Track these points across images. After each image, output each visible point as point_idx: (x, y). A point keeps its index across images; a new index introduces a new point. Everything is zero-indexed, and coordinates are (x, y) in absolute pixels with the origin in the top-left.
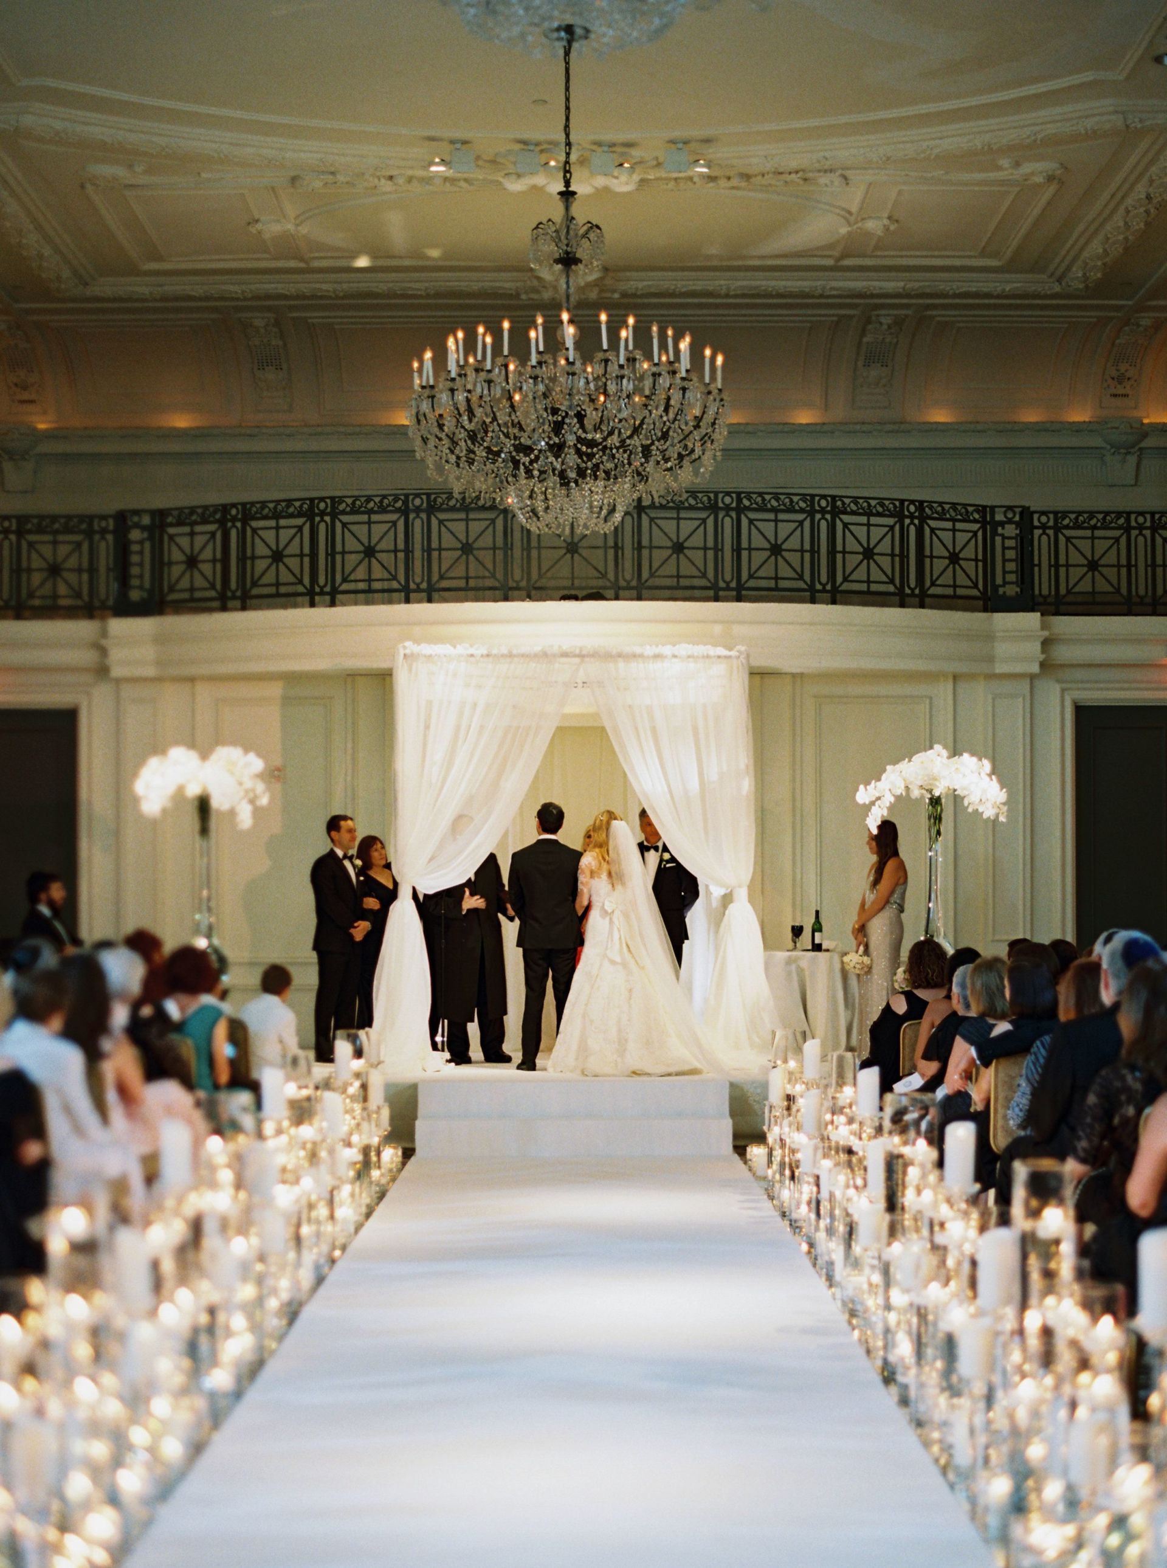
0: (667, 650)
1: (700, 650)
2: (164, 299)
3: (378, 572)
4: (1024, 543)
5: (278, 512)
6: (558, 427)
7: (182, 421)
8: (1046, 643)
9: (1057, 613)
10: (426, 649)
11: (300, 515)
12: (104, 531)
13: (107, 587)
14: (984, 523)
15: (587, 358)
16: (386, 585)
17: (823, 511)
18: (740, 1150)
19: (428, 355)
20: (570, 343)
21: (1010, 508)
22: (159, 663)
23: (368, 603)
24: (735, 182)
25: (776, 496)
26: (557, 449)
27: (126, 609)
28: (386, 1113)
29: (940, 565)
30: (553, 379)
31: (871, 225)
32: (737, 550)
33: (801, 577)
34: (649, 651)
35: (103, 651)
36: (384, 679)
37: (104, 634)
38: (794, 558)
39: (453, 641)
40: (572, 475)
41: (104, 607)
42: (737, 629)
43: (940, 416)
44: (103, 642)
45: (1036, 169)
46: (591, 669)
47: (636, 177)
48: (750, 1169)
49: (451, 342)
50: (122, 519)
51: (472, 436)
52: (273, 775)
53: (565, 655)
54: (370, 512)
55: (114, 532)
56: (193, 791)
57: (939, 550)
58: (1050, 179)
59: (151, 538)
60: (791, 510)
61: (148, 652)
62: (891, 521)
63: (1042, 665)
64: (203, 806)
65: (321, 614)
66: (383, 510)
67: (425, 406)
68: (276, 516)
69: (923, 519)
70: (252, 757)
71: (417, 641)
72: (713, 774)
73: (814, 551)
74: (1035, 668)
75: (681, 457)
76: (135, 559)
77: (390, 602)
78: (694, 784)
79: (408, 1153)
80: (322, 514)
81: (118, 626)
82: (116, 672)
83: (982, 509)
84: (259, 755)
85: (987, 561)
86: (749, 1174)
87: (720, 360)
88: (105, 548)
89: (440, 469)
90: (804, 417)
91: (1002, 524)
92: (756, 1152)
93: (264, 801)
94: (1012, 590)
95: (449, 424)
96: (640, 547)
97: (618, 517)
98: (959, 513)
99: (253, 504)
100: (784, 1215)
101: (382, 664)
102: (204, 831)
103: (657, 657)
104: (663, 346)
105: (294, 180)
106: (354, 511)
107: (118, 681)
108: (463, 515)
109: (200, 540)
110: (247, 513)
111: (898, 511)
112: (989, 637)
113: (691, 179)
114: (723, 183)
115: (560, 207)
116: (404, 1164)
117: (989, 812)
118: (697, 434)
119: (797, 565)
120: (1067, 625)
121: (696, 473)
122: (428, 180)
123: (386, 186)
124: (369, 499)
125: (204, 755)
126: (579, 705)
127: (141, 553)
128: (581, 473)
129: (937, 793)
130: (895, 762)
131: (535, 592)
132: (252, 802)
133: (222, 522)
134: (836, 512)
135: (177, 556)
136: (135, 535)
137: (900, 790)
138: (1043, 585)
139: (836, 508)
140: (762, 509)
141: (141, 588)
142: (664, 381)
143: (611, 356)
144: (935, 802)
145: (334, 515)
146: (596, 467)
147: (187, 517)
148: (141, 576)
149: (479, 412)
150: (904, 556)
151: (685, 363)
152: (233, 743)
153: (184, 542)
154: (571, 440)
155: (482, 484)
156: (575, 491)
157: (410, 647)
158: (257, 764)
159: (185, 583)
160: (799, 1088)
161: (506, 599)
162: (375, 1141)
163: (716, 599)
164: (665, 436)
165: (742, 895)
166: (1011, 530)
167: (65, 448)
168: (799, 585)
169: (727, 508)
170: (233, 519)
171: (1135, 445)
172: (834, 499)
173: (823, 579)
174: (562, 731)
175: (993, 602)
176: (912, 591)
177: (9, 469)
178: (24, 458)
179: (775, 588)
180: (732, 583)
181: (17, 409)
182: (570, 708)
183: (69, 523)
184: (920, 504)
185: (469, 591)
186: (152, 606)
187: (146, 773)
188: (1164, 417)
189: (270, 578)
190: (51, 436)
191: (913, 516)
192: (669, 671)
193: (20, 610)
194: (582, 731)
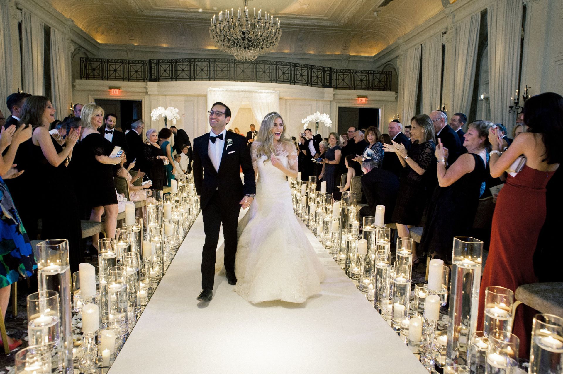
0: (263, 91)
1: (270, 91)
3: (204, 75)
4: (330, 75)
5: (183, 61)
6: (243, 34)
7: (165, 46)
8: (334, 95)
9: (336, 89)
10: (214, 89)
11: (188, 62)
12: (146, 64)
13: (147, 75)
14: (323, 70)
15: (251, 18)
16: (206, 77)
17: (293, 66)
20: (247, 14)
21: (328, 68)
22: (158, 91)
23: (202, 80)
25: (283, 63)
26: (243, 39)
27: (151, 80)
29: (315, 78)
30: (243, 22)
31: (305, 6)
32: (276, 73)
33: (288, 79)
34: (259, 91)
35: (147, 88)
36: (205, 96)
37: (147, 85)
39: (219, 88)
40: (247, 46)
41: (147, 80)
42: (276, 89)
43: (312, 52)
44: (147, 87)
46: (247, 94)
49: (220, 15)
50: (150, 61)
52: (181, 113)
53: (242, 91)
54: (202, 62)
55: (149, 64)
56: (163, 116)
57: (315, 75)
59: (157, 65)
60: (287, 65)
61: (156, 89)
62: (306, 69)
63: (334, 99)
64: (166, 119)
65: (192, 83)
66: (205, 61)
67: (214, 28)
69: (312, 69)
70: (176, 109)
71: (212, 88)
73: (291, 74)
74: (332, 99)
75: (271, 43)
76: (153, 70)
77: (206, 81)
80: (192, 62)
81: (150, 83)
82: (149, 93)
83: (323, 68)
84: (178, 109)
85: (323, 78)
87: (279, 22)
88: (147, 67)
90: (286, 51)
91: (327, 71)
94: (328, 84)
95: (219, 32)
96: (257, 71)
97: (256, 58)
98: (318, 68)
99: (178, 59)
101: (205, 93)
102: (166, 124)
103: (261, 92)
104: (268, 17)
106: (199, 61)
107: (150, 95)
108: (221, 63)
109: (167, 66)
110: (177, 62)
111: (307, 67)
112: (323, 93)
117: (328, 126)
118: (274, 38)
119: (288, 76)
120: (338, 91)
124: (202, 59)
125: (166, 109)
127: (154, 68)
128: (249, 46)
129: (318, 121)
131: (235, 80)
132: (176, 119)
133: (171, 63)
134: (295, 67)
135: (162, 69)
136: (153, 65)
137: (311, 121)
138: (334, 84)
139: (295, 65)
140: (281, 65)
141: (154, 76)
143: (256, 17)
144: (317, 123)
145: (195, 62)
146: (252, 45)
147: (164, 62)
148: (154, 73)
150: (308, 76)
151: (272, 22)
152: (173, 106)
153: (163, 67)
156: (247, 50)
157: (210, 88)
158: (177, 111)
159: (164, 75)
161: (230, 80)
163: (272, 82)
164: (267, 38)
166: (328, 72)
167: (139, 49)
168: (288, 81)
169: (274, 64)
170: (174, 62)
171: (348, 59)
172: (295, 63)
173: (293, 80)
174: (240, 108)
175: (324, 86)
176: (309, 83)
177: (129, 53)
178: (132, 50)
179: (283, 81)
180: (275, 80)
181: (130, 41)
182: (243, 103)
183: (139, 62)
184: (311, 66)
185: (222, 79)
186: (156, 80)
187: (153, 112)
188: (354, 54)
189: (181, 74)
190: (137, 47)
191: (310, 68)
192: (264, 95)
193: (129, 80)
194: (245, 109)
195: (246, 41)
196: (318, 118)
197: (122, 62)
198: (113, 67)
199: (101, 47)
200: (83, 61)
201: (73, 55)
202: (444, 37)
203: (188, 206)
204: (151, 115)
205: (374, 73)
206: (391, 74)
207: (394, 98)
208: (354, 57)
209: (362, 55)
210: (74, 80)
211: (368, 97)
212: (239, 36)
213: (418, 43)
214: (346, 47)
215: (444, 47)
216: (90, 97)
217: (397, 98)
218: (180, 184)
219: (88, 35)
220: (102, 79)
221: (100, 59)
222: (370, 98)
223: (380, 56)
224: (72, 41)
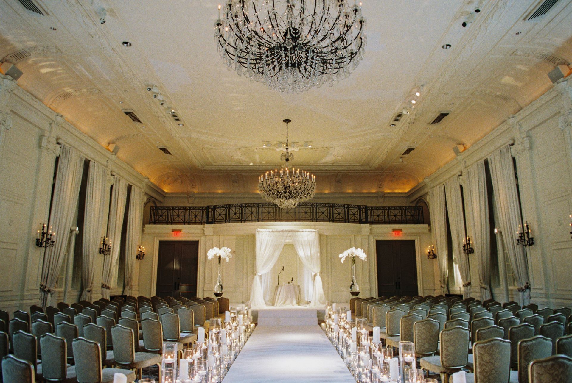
0: (304, 230)
1: (310, 230)
2: (217, 170)
3: (253, 217)
4: (366, 212)
5: (236, 206)
6: (285, 188)
7: (220, 192)
8: (371, 229)
9: (372, 224)
10: (261, 230)
11: (239, 207)
12: (205, 209)
13: (205, 219)
14: (359, 208)
15: (291, 177)
16: (254, 219)
17: (331, 206)
18: (319, 324)
19: (262, 176)
20: (288, 174)
21: (363, 206)
22: (213, 232)
23: (251, 222)
24: (316, 149)
25: (323, 204)
26: (285, 192)
27: (208, 223)
28: (252, 318)
29: (352, 216)
30: (285, 180)
31: (339, 157)
32: (316, 213)
34: (301, 230)
35: (204, 230)
36: (254, 236)
37: (204, 227)
38: (326, 214)
39: (266, 228)
40: (288, 197)
41: (204, 223)
42: (317, 227)
43: (350, 191)
45: (368, 147)
46: (291, 233)
47: (299, 148)
48: (322, 328)
49: (266, 174)
50: (208, 207)
51: (270, 190)
52: (233, 252)
53: (286, 231)
54: (252, 206)
55: (207, 209)
56: (218, 255)
57: (351, 213)
58: (370, 148)
59: (213, 210)
60: (325, 206)
61: (211, 230)
62: (343, 208)
63: (370, 233)
64: (220, 258)
65: (243, 224)
66: (254, 206)
67: (261, 185)
68: (235, 207)
69: (349, 208)
71: (260, 228)
72: (313, 252)
73: (330, 213)
74: (369, 234)
75: (307, 194)
76: (210, 214)
77: (255, 222)
78: (309, 254)
79: (256, 324)
80: (243, 206)
81: (207, 226)
82: (206, 234)
83: (359, 206)
84: (230, 248)
85: (360, 215)
86: (321, 329)
87: (314, 177)
88: (205, 212)
89: (264, 197)
90: (327, 192)
91: (362, 208)
92: (323, 325)
93: (231, 257)
94: (364, 220)
95: (265, 188)
96: (299, 212)
97: (296, 205)
98: (354, 207)
99: (231, 204)
100: (330, 339)
101: (253, 233)
102: (220, 263)
103: (303, 231)
104: (304, 175)
105: (239, 149)
106: (249, 206)
107: (206, 236)
108: (268, 207)
109: (222, 211)
110: (230, 206)
111: (344, 206)
113: (308, 149)
114: (314, 150)
115: (286, 151)
116: (255, 327)
117: (363, 259)
118: (311, 190)
119: (327, 216)
120: (374, 226)
121: (310, 197)
122: (263, 149)
123: (255, 150)
124: (252, 204)
125: (220, 249)
126: (288, 241)
128: (290, 197)
129: (354, 256)
130: (346, 250)
131: (281, 220)
132: (229, 257)
133: (226, 208)
134: (333, 207)
135: (217, 213)
136: (210, 210)
137: (347, 255)
138: (369, 219)
139: (333, 206)
140: (321, 206)
141: (211, 219)
142: (304, 181)
143: (295, 176)
144: (354, 257)
145: (245, 207)
146: (292, 196)
147: (220, 207)
148: (211, 217)
149: (271, 186)
150: (345, 214)
151: (308, 178)
152: (226, 246)
153: (219, 211)
154: (288, 191)
155: (271, 200)
156: (288, 201)
157: (258, 229)
158: (230, 250)
159: (219, 218)
160: (332, 313)
161: (275, 221)
162: (249, 323)
163: (313, 221)
164: (305, 190)
165: (318, 274)
166: (364, 210)
167: (199, 196)
168: (327, 219)
169: (314, 206)
170: (228, 207)
171: (383, 196)
172: (333, 204)
173: (331, 218)
174: (285, 245)
175: (361, 222)
176: (347, 220)
177: (189, 199)
178: (192, 197)
179: (323, 220)
180: (315, 219)
181: (191, 189)
182: (287, 241)
183: (199, 208)
184: (348, 205)
185: (269, 220)
186: (213, 222)
187: (209, 252)
188: (389, 191)
189: (234, 217)
190: (197, 194)
191: (347, 207)
192: (305, 234)
193: (189, 223)
194: (289, 245)
195: (288, 194)
196: (353, 253)
197: (184, 208)
198: (177, 212)
199: (166, 196)
200: (153, 209)
201: (145, 204)
202: (460, 179)
203: (237, 333)
204: (208, 254)
205: (406, 208)
206: (422, 209)
207: (428, 231)
208: (389, 193)
209: (397, 191)
210: (144, 224)
211: (403, 230)
212: (282, 190)
213: (441, 183)
214: (380, 185)
215: (461, 187)
216: (156, 238)
217: (430, 230)
218: (232, 315)
219: (158, 187)
220: (167, 223)
221: (166, 207)
222: (404, 231)
223: (412, 192)
224: (146, 194)
